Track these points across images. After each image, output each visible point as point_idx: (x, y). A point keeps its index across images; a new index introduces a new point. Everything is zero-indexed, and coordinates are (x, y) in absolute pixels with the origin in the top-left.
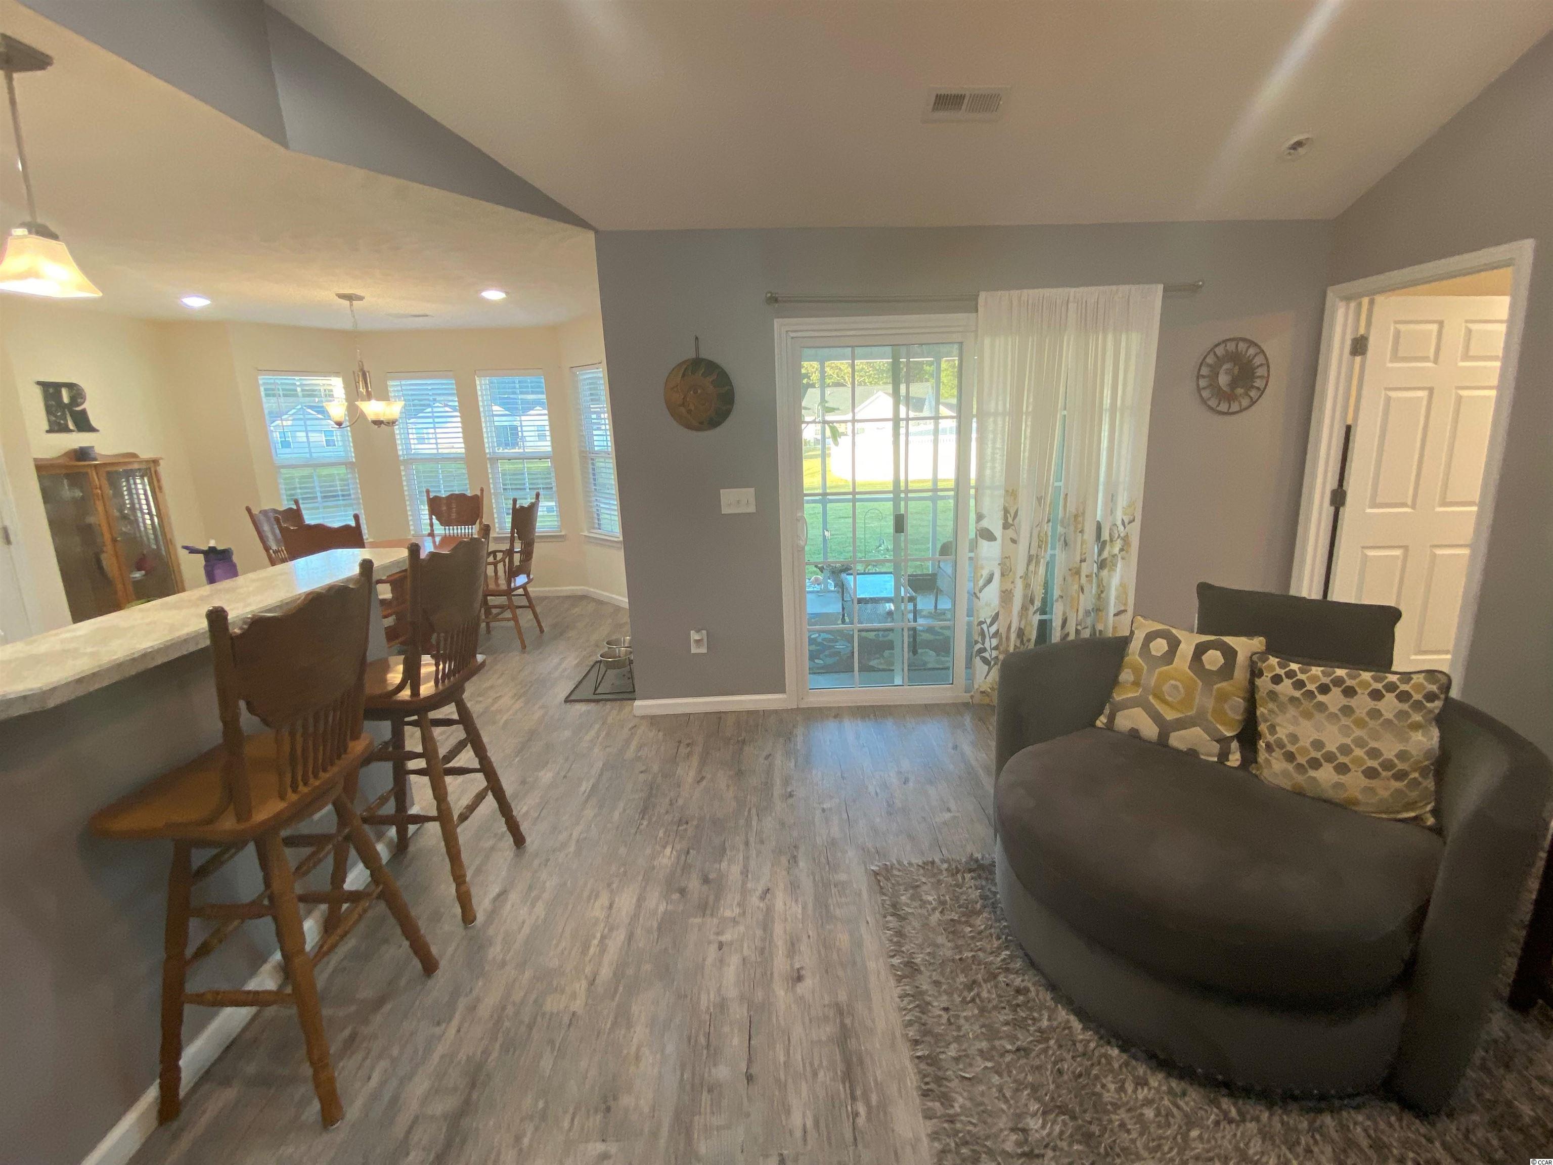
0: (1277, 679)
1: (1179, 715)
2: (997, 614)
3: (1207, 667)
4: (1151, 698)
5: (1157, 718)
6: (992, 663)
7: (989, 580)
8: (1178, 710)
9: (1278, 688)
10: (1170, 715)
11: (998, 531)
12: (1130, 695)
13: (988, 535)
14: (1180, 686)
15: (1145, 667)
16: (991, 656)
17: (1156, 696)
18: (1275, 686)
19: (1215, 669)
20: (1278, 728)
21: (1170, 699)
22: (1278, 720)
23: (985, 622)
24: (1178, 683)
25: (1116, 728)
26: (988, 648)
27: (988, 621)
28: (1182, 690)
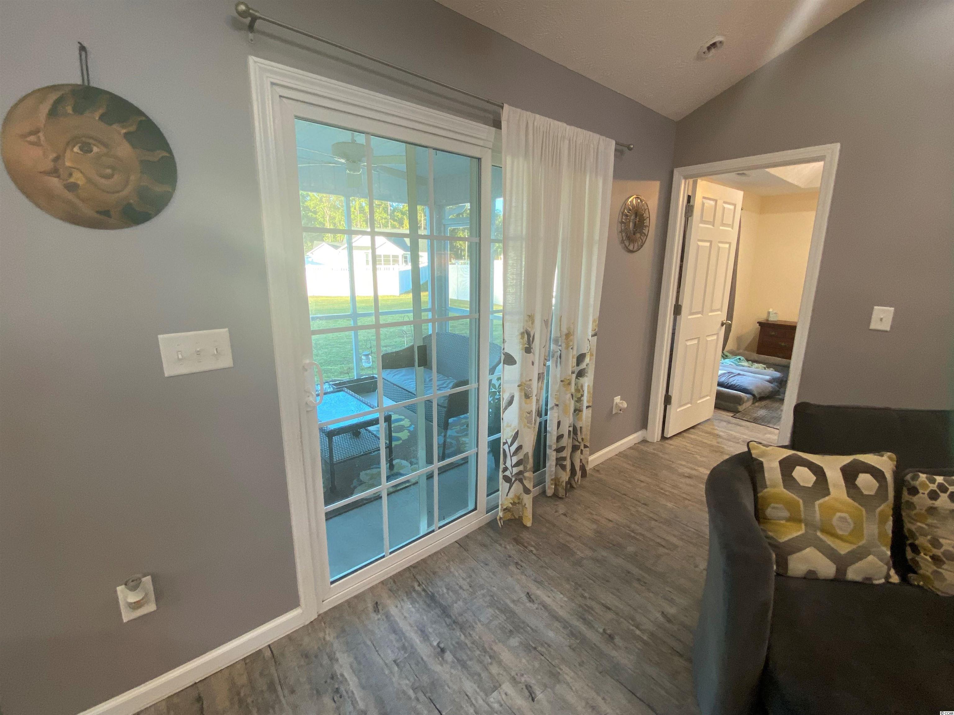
0: (934, 496)
1: (854, 547)
2: (517, 433)
3: (866, 492)
4: (819, 534)
5: (831, 554)
6: (513, 479)
7: (510, 403)
8: (851, 543)
9: (938, 503)
10: (844, 549)
11: (516, 354)
12: (795, 535)
13: (509, 360)
14: (848, 517)
15: (801, 501)
16: (511, 474)
17: (823, 531)
18: (934, 502)
19: (872, 493)
20: (942, 541)
21: (840, 532)
22: (940, 532)
23: (507, 442)
24: (843, 515)
25: (790, 573)
26: (510, 467)
27: (509, 441)
28: (850, 520)
